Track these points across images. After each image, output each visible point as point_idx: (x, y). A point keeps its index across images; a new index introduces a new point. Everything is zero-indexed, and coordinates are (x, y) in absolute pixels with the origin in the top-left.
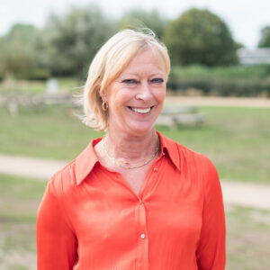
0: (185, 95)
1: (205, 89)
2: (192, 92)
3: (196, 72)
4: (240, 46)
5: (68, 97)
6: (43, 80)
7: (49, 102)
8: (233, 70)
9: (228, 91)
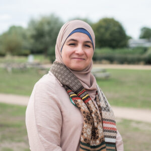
0: (101, 63)
1: (111, 60)
2: (104, 61)
3: (106, 51)
4: (130, 38)
5: (39, 64)
6: (26, 55)
7: (28, 67)
8: (125, 50)
9: (123, 61)
